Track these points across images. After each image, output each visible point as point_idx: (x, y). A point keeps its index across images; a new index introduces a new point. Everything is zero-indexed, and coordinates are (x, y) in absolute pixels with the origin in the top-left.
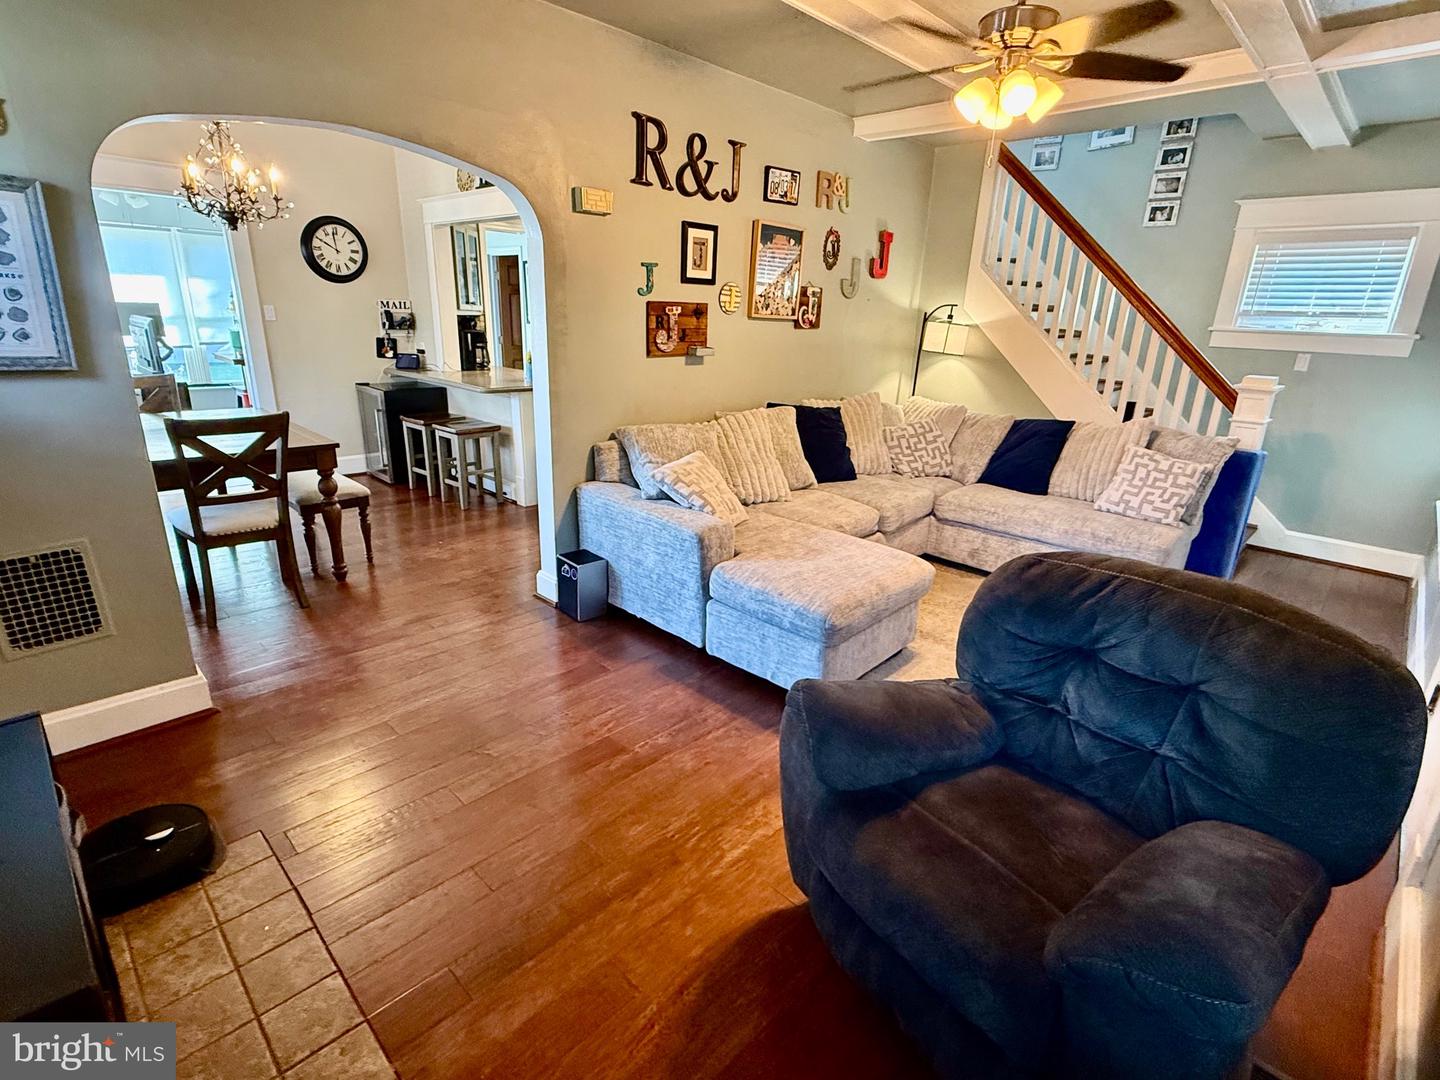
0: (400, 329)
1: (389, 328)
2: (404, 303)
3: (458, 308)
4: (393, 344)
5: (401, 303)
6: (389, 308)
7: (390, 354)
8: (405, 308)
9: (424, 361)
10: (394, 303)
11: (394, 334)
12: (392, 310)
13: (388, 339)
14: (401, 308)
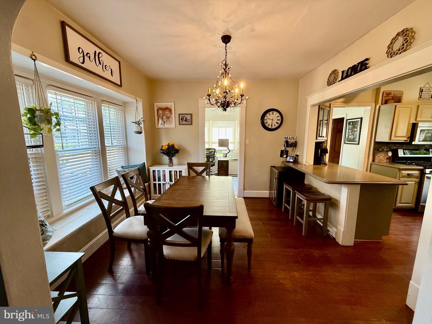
0: (290, 147)
1: (286, 147)
2: (294, 137)
3: (316, 139)
4: (287, 152)
5: (292, 137)
6: (287, 139)
7: (285, 156)
8: (294, 139)
9: (298, 159)
10: (290, 138)
11: (288, 149)
12: (288, 140)
13: (285, 151)
14: (292, 139)
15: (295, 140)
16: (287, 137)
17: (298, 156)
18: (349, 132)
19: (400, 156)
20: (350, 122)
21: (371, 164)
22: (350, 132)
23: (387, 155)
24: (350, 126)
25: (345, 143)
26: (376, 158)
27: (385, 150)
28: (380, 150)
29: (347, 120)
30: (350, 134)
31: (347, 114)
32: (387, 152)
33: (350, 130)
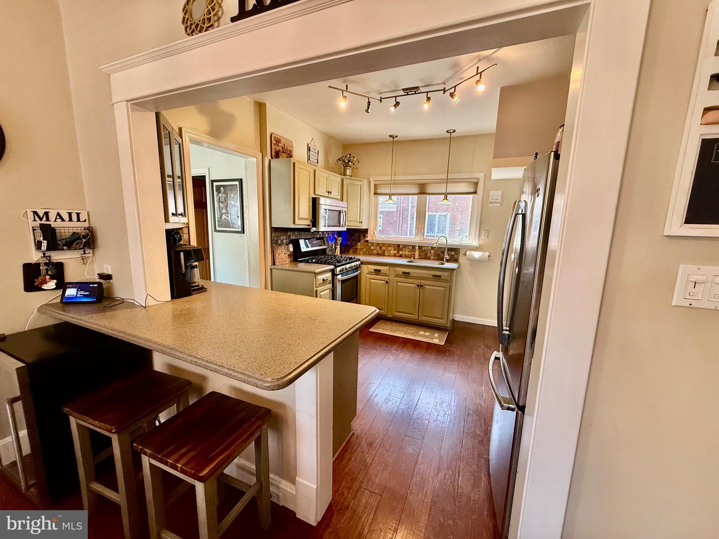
0: (70, 248)
1: (49, 248)
2: (78, 214)
3: (167, 220)
4: (58, 271)
5: (70, 214)
6: (48, 219)
7: (52, 284)
8: (78, 220)
9: (110, 289)
10: (58, 214)
11: (57, 257)
12: (53, 225)
13: (46, 264)
14: (71, 220)
15: (86, 225)
16: (46, 214)
17: (109, 277)
18: (219, 206)
19: (303, 250)
20: (218, 187)
21: (271, 269)
22: (222, 208)
23: (288, 250)
24: (220, 195)
25: (216, 231)
26: (277, 258)
27: (284, 241)
28: (279, 242)
29: (213, 181)
30: (224, 211)
31: (209, 168)
32: (288, 244)
33: (222, 203)
